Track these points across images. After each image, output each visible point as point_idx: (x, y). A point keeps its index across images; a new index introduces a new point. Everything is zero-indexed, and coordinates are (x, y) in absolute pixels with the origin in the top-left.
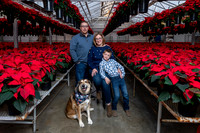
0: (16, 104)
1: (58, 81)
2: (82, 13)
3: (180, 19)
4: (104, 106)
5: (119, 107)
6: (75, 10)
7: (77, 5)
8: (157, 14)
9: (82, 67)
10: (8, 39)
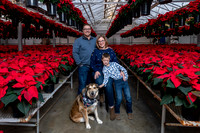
0: (20, 107)
1: (61, 84)
2: (85, 15)
3: (184, 20)
4: (107, 109)
5: (122, 110)
6: (77, 12)
7: (80, 8)
8: (161, 16)
9: (85, 70)
10: (12, 41)
